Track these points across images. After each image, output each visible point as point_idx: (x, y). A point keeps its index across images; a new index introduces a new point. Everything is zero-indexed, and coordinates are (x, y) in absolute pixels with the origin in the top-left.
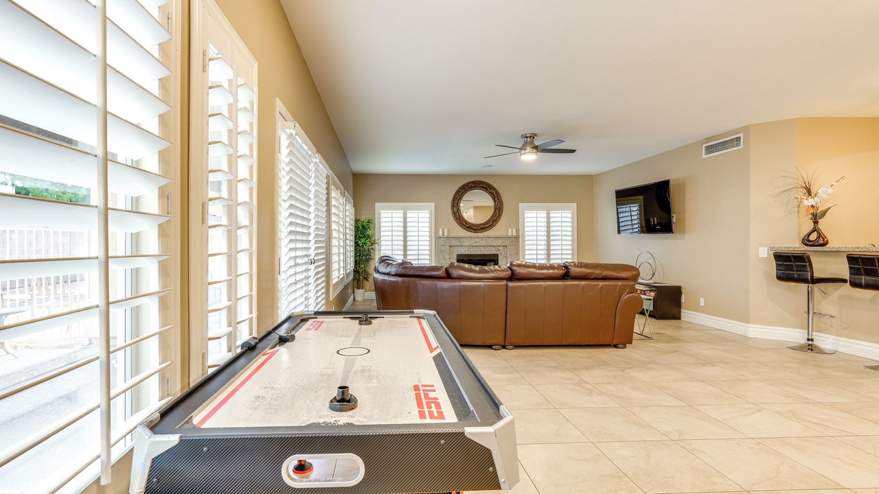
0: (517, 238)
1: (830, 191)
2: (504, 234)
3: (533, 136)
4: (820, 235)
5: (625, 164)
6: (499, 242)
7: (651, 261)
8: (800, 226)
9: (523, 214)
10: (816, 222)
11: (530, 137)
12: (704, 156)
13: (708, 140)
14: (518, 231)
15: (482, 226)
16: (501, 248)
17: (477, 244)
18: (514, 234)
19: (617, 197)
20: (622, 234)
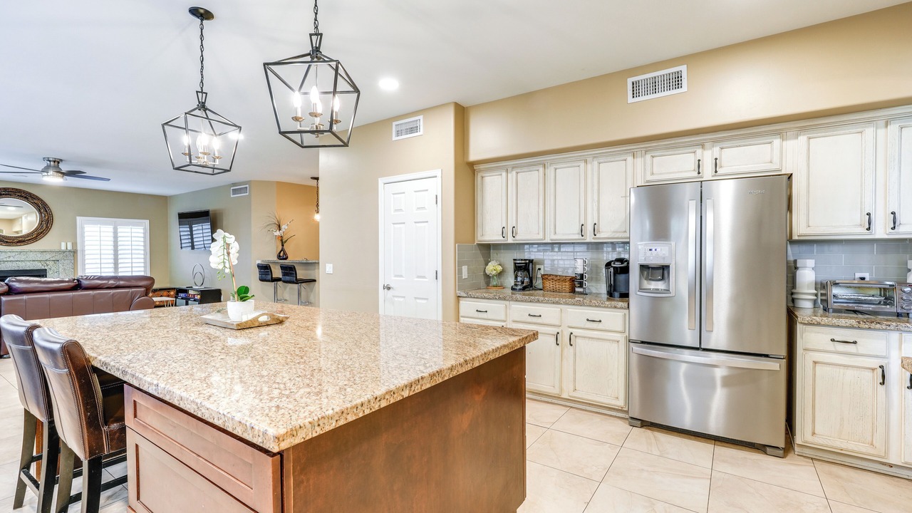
0: (74, 252)
1: (286, 228)
2: (56, 248)
3: (58, 162)
4: (285, 253)
5: (188, 191)
6: (48, 256)
7: (202, 272)
8: (277, 248)
9: (83, 228)
10: (283, 245)
11: (54, 162)
12: (232, 196)
13: (234, 184)
14: (74, 244)
15: (21, 239)
16: (51, 263)
17: (11, 259)
18: (70, 247)
19: (179, 218)
20: (183, 249)
